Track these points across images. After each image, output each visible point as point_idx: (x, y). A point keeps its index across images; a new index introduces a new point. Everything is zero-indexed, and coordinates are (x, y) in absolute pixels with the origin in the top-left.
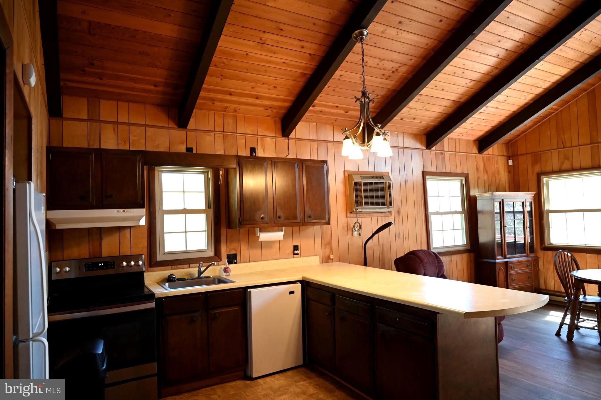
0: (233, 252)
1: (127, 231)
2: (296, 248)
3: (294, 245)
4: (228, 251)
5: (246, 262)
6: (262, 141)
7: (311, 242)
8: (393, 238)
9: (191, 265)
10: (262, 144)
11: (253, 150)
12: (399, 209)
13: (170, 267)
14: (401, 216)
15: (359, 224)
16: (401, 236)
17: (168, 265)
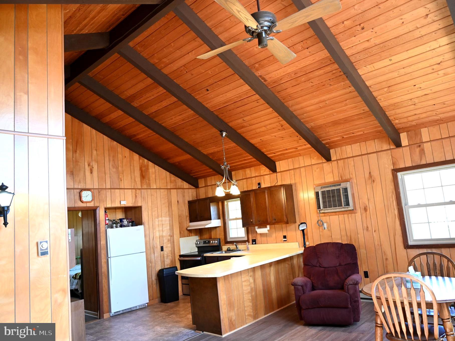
0: (254, 238)
1: (218, 229)
2: (285, 237)
3: (284, 235)
4: (252, 237)
5: (260, 244)
6: (264, 178)
7: (294, 233)
8: (360, 231)
9: (238, 244)
10: (263, 180)
11: (259, 184)
12: (366, 207)
13: (231, 244)
14: (368, 212)
15: (322, 222)
16: (370, 228)
17: (230, 243)
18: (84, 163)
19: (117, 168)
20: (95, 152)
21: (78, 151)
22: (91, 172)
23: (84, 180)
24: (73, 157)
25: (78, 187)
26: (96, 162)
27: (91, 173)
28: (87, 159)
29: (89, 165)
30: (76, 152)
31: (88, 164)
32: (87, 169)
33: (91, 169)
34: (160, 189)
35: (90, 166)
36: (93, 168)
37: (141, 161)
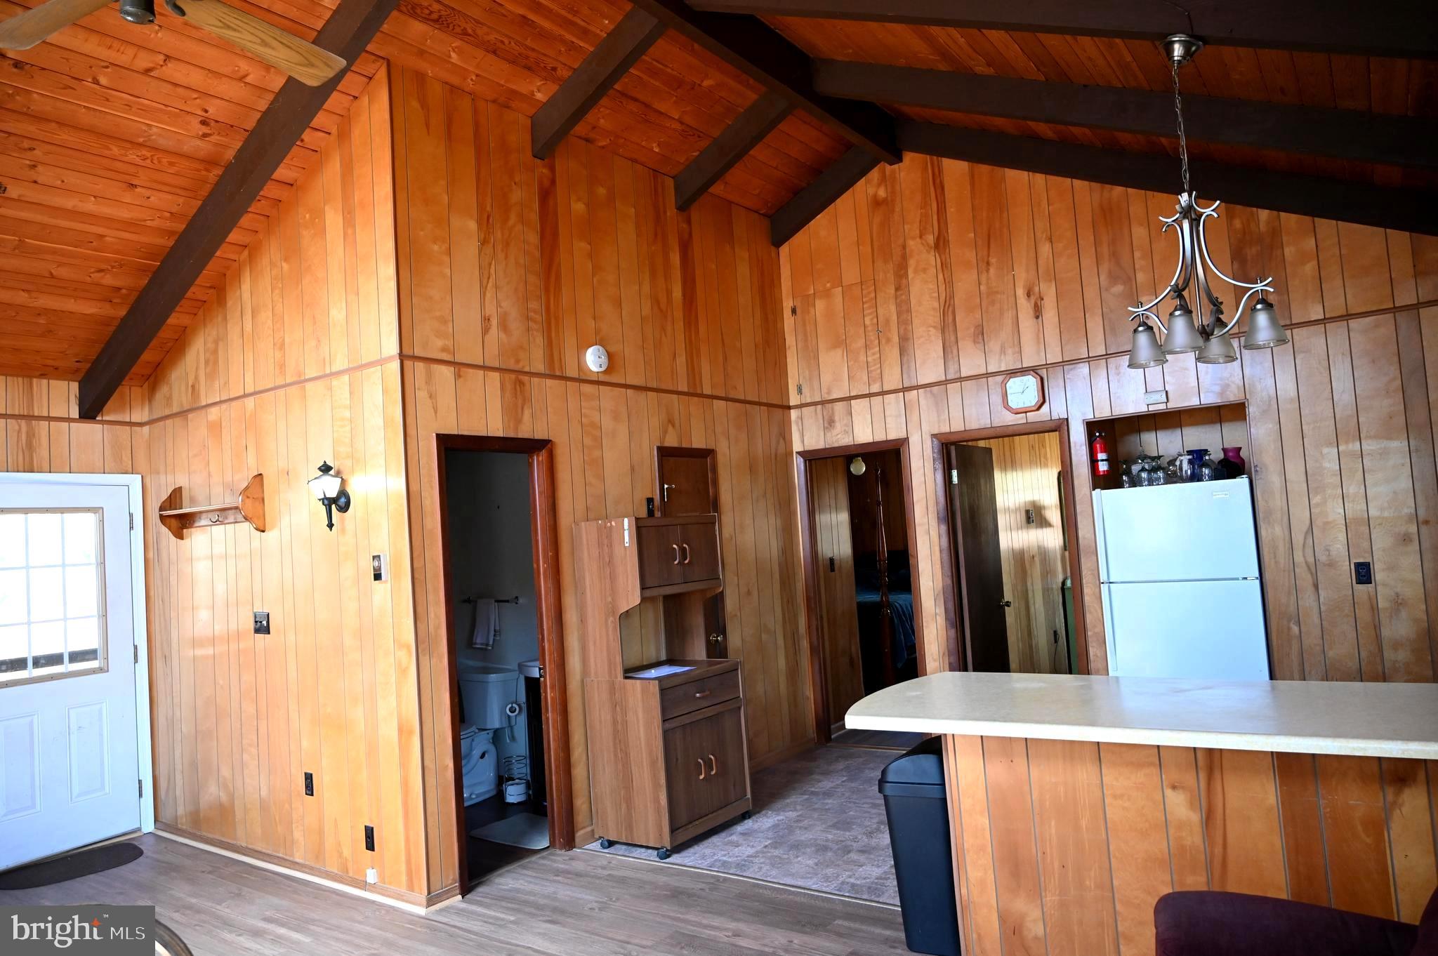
18: (1013, 292)
19: (1130, 279)
20: (1045, 249)
21: (993, 260)
22: (1035, 314)
23: (1016, 342)
24: (980, 284)
25: (1000, 367)
26: (1050, 281)
27: (1037, 317)
28: (1022, 275)
29: (1029, 295)
30: (988, 263)
31: (1026, 292)
32: (1025, 307)
33: (1035, 305)
34: (1348, 316)
35: (1032, 297)
36: (1043, 299)
37: (1237, 224)
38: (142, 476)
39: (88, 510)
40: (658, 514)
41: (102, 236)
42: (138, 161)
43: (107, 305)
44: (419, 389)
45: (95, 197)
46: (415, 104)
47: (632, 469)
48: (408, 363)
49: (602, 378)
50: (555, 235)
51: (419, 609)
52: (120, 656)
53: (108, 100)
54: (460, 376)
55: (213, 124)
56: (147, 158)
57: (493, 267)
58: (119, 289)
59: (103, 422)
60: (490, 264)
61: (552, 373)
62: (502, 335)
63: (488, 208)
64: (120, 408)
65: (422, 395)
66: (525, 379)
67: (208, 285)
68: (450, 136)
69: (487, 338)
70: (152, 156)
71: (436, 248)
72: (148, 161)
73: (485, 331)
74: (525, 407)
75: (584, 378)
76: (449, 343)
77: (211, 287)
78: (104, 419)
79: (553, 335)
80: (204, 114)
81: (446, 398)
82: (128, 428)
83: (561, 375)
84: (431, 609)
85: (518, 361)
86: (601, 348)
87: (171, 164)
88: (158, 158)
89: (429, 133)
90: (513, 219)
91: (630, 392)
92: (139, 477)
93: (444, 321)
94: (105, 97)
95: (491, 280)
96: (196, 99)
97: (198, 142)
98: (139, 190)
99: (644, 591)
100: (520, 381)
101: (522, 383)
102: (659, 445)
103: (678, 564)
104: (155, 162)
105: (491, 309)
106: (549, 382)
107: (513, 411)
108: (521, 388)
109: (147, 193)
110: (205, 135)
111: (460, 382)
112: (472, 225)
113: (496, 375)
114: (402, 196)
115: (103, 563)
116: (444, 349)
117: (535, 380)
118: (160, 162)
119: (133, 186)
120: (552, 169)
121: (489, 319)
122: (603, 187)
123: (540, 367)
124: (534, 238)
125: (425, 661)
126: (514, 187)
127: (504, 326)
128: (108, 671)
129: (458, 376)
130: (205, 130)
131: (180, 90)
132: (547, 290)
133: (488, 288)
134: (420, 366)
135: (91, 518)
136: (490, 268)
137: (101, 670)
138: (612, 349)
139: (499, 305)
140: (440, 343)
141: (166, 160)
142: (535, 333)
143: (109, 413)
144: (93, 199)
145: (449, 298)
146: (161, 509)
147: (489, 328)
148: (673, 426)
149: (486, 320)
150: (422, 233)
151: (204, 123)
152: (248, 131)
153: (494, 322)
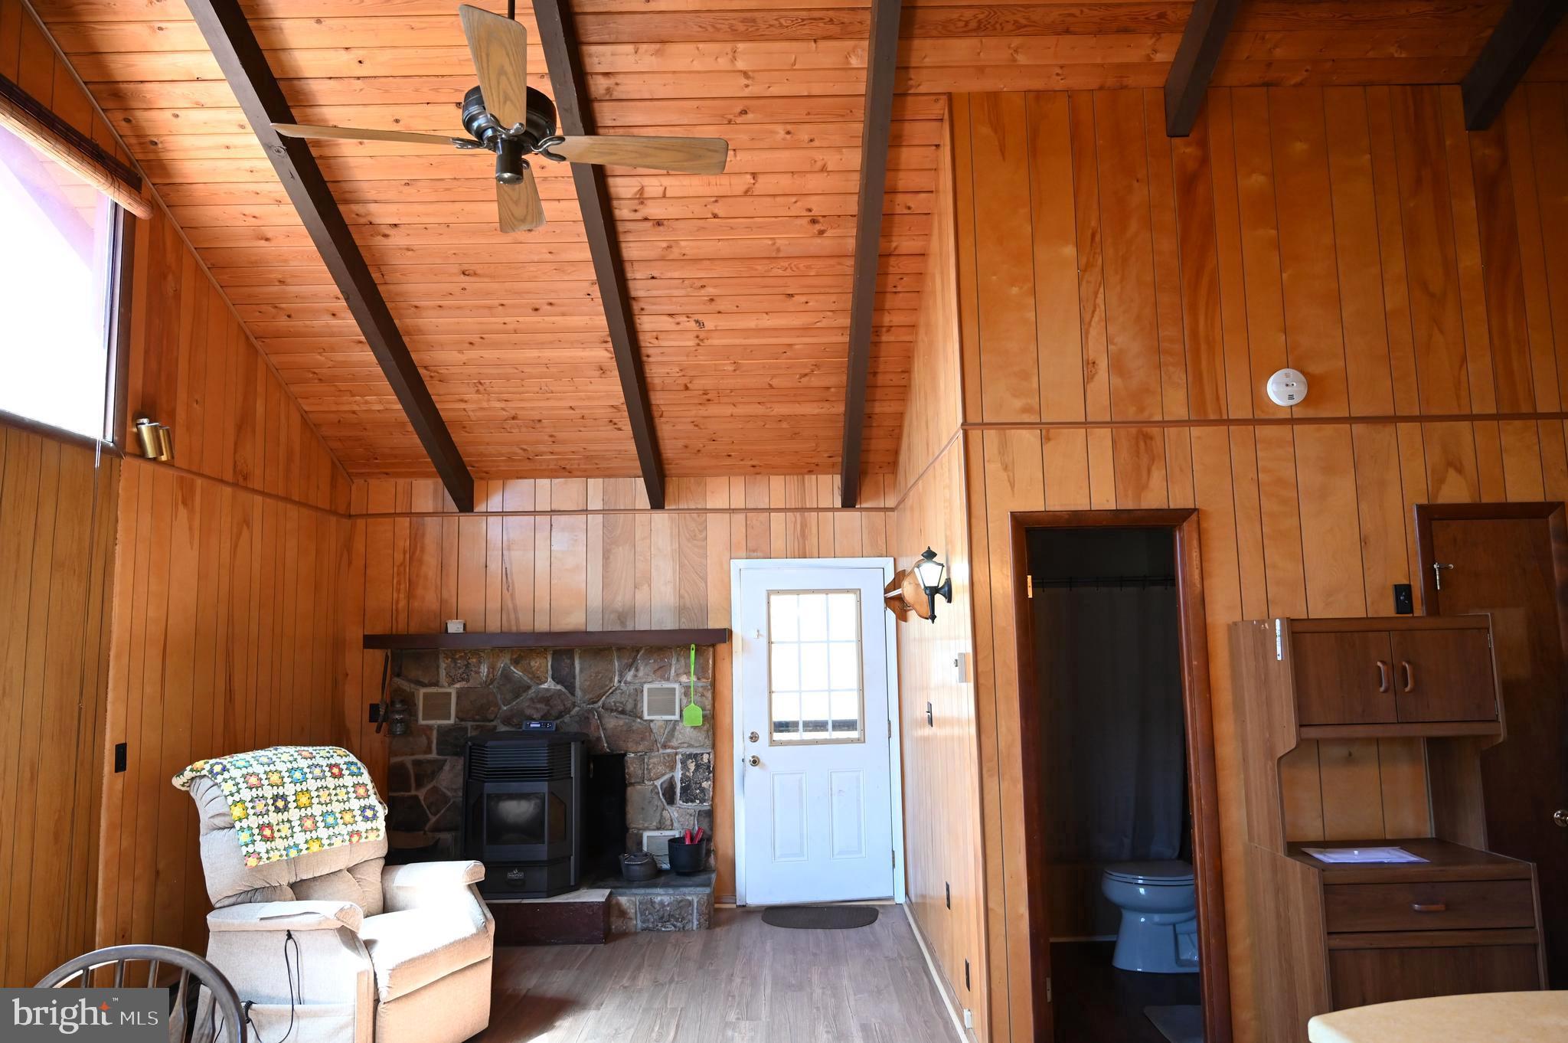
38: (895, 560)
39: (848, 591)
40: (1419, 610)
41: (790, 345)
42: (780, 272)
43: (827, 405)
44: (988, 461)
45: (767, 313)
46: (985, 130)
47: (1364, 541)
48: (975, 434)
49: (1298, 414)
50: (1208, 228)
51: (984, 720)
52: (875, 727)
53: (732, 228)
54: (1048, 439)
55: (821, 219)
56: (787, 268)
57: (1101, 296)
58: (829, 388)
59: (862, 509)
60: (1096, 294)
61: (1202, 418)
62: (1117, 381)
63: (1094, 223)
64: (876, 495)
65: (994, 467)
66: (1155, 431)
67: (900, 370)
68: (1033, 150)
69: (1090, 387)
70: (789, 265)
71: (1015, 290)
72: (789, 270)
73: (1087, 378)
74: (1154, 468)
75: (1263, 416)
76: (1034, 402)
77: (902, 372)
78: (862, 506)
79: (1204, 363)
80: (810, 214)
81: (1028, 468)
82: (882, 514)
83: (1218, 418)
84: (1002, 724)
85: (1141, 410)
86: (1290, 371)
87: (809, 267)
88: (795, 265)
89: (1004, 159)
90: (1134, 226)
91: (1358, 429)
92: (891, 560)
93: (1024, 376)
94: (728, 227)
95: (1097, 313)
96: (796, 202)
97: (819, 241)
98: (796, 298)
99: (1304, 729)
100: (1143, 435)
101: (1148, 438)
102: (1424, 501)
103: (1386, 691)
104: (794, 269)
105: (1097, 350)
106: (1196, 431)
107: (1132, 475)
108: (1145, 443)
109: (804, 299)
110: (821, 232)
111: (1048, 447)
112: (1070, 251)
113: (1106, 433)
114: (967, 243)
115: (861, 641)
116: (1026, 410)
117: (1172, 432)
118: (798, 268)
119: (791, 296)
120: (1203, 144)
121: (1094, 363)
122: (1301, 141)
123: (1180, 412)
124: (1168, 245)
125: (992, 785)
126: (1136, 184)
127: (1117, 365)
128: (864, 742)
129: (1045, 439)
130: (818, 227)
131: (778, 199)
132: (1193, 308)
133: (1093, 323)
134: (991, 434)
135: (851, 598)
136: (1096, 297)
137: (858, 741)
138: (1316, 369)
139: (1109, 341)
140: (1018, 403)
141: (802, 265)
142: (1171, 369)
143: (866, 501)
144: (765, 315)
145: (1033, 347)
146: (886, 591)
147: (1094, 375)
148: (1460, 470)
149: (1089, 366)
150: (994, 278)
151: (814, 221)
152: (855, 216)
153: (1103, 364)
